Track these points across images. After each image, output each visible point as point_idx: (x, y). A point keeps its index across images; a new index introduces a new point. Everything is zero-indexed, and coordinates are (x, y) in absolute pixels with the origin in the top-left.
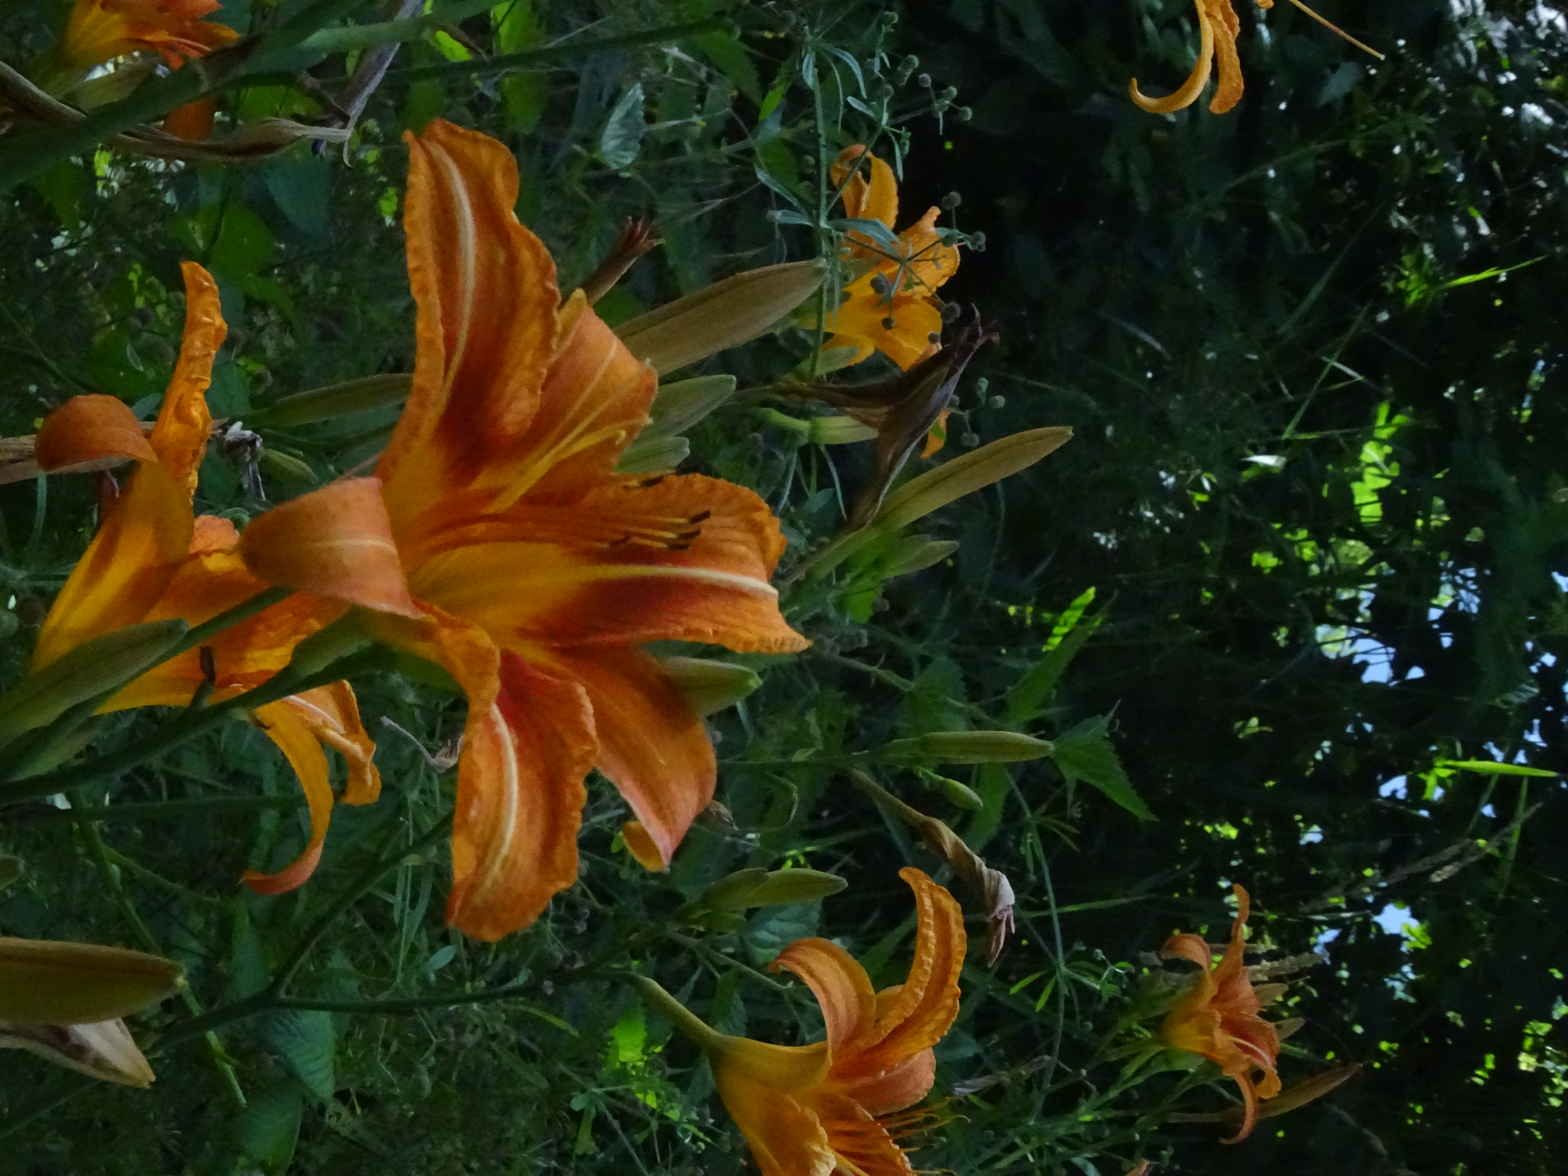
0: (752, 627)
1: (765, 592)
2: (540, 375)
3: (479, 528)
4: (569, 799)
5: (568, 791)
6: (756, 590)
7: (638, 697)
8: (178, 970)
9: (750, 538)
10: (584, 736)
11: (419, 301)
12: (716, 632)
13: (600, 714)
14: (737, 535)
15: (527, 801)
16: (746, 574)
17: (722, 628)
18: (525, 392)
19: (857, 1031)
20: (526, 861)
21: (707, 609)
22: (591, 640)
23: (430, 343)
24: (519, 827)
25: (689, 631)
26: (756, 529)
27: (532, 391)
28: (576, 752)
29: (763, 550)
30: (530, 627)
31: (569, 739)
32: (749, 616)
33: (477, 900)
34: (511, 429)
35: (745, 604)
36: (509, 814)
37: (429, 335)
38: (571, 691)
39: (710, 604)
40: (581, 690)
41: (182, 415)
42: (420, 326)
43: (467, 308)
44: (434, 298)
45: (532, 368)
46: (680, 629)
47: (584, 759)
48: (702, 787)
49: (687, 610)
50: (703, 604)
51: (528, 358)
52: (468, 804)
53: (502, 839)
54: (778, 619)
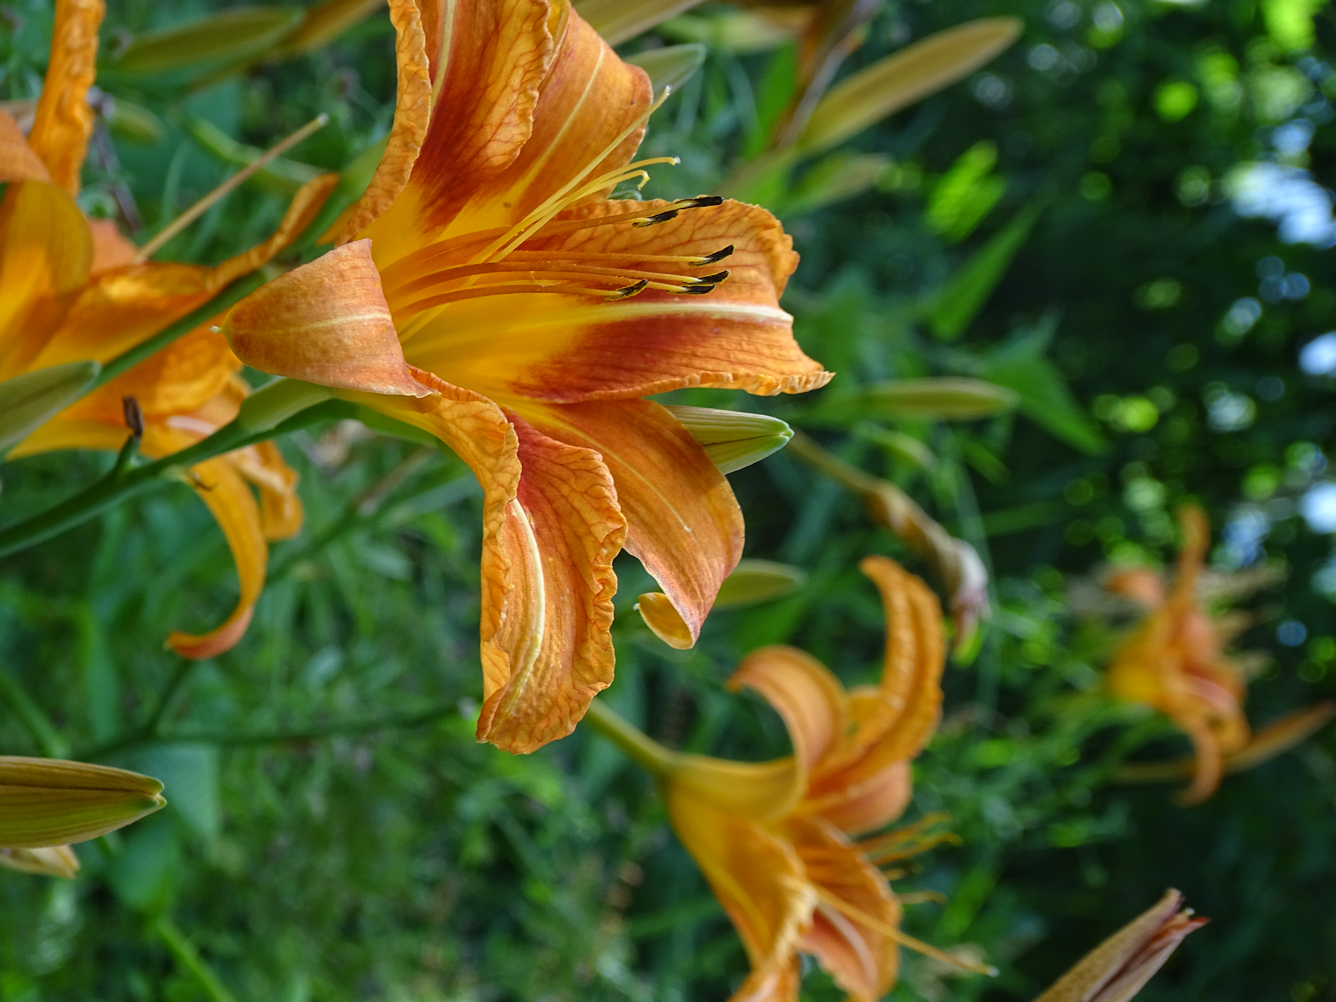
0: (770, 363)
1: (778, 320)
2: (533, 98)
3: (472, 281)
4: (598, 588)
5: (595, 578)
6: (772, 320)
7: (655, 456)
8: (156, 785)
9: (760, 259)
10: (608, 513)
11: (400, 30)
12: (735, 377)
13: (619, 484)
14: (748, 259)
15: (554, 594)
16: (759, 302)
17: (742, 371)
18: (514, 118)
19: (830, 747)
20: (557, 662)
21: (721, 347)
22: (599, 393)
23: (414, 77)
24: (549, 625)
25: (705, 378)
26: (765, 248)
27: (523, 116)
28: (601, 532)
29: (773, 271)
30: (527, 380)
31: (591, 516)
32: (766, 351)
33: (510, 710)
34: (498, 160)
35: (760, 336)
36: (539, 610)
37: (413, 68)
38: (586, 458)
39: (724, 343)
40: (598, 458)
41: (62, 115)
42: (402, 59)
43: (448, 29)
44: (417, 25)
45: (523, 91)
46: (696, 376)
47: (610, 540)
48: (729, 553)
49: (700, 351)
50: (715, 342)
51: (516, 81)
52: (496, 605)
53: (533, 639)
54: (794, 350)
